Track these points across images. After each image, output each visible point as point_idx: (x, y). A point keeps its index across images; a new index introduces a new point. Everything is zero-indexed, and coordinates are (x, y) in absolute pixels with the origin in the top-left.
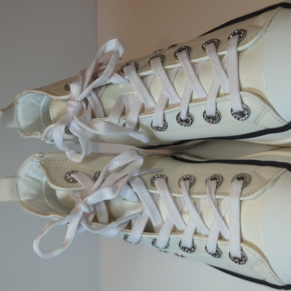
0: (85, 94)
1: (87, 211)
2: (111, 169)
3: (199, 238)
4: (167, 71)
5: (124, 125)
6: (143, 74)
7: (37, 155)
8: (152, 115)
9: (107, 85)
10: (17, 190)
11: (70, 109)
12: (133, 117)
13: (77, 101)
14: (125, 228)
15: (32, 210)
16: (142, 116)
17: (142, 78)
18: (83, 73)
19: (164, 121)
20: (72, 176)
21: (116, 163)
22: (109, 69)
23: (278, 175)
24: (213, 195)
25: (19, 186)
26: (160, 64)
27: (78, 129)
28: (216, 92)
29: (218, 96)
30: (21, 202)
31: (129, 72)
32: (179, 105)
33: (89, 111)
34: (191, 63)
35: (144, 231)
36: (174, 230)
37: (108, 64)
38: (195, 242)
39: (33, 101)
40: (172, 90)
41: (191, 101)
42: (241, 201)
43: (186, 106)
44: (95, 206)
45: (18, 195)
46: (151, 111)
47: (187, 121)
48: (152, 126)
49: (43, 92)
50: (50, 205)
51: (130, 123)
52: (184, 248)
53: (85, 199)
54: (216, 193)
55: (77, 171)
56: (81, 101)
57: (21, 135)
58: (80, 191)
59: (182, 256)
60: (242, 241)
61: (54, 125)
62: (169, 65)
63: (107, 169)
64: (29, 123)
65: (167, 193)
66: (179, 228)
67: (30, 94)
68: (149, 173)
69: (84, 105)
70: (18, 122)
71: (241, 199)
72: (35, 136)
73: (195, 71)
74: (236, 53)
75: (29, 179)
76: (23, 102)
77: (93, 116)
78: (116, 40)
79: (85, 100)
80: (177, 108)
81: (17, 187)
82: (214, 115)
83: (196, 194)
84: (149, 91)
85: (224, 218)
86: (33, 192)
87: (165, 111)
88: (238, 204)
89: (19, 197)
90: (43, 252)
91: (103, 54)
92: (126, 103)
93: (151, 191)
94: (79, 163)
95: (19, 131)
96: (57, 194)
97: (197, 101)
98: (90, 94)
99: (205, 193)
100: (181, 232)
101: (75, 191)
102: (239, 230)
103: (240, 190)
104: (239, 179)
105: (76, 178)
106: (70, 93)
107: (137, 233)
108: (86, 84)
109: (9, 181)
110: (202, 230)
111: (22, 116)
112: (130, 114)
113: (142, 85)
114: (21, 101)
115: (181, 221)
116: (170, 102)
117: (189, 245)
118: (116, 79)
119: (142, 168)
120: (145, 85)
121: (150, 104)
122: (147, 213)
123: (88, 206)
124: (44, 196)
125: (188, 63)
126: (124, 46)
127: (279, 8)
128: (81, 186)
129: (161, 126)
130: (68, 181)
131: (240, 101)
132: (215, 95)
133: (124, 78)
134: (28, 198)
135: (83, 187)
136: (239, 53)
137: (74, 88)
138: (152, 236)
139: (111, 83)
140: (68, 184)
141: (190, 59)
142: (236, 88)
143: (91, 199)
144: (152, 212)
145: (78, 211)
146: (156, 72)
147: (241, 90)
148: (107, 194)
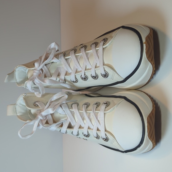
0: (41, 67)
1: (42, 118)
2: (53, 100)
3: (90, 130)
4: (76, 57)
5: (59, 81)
6: (67, 58)
7: (24, 94)
8: (70, 76)
9: (52, 62)
10: (16, 111)
11: (35, 74)
12: (62, 77)
13: (38, 70)
14: (60, 127)
15: (22, 120)
16: (66, 76)
17: (66, 59)
18: (41, 58)
19: (76, 78)
20: (37, 103)
21: (55, 97)
22: (51, 56)
23: (120, 102)
24: (94, 111)
25: (17, 108)
26: (74, 53)
27: (38, 82)
28: (95, 66)
29: (96, 67)
30: (18, 116)
31: (61, 57)
32: (81, 71)
33: (43, 74)
34: (86, 53)
35: (68, 128)
36: (80, 127)
37: (50, 54)
38: (89, 132)
39: (23, 70)
40: (78, 65)
41: (86, 70)
42: (105, 113)
43: (84, 72)
44: (46, 116)
45: (16, 113)
46: (70, 74)
47: (85, 79)
48: (71, 81)
49: (25, 66)
50: (31, 118)
51: (61, 80)
52: (85, 135)
53: (41, 113)
54: (95, 110)
55: (39, 101)
56: (39, 70)
57: (17, 85)
58: (40, 110)
59: (86, 140)
60: (106, 131)
61: (27, 81)
62: (77, 54)
63: (51, 100)
64: (21, 80)
65: (77, 111)
66: (82, 126)
67: (20, 67)
68: (70, 102)
69: (41, 72)
70: (16, 80)
71: (105, 112)
72: (23, 86)
73: (87, 57)
74: (102, 49)
75: (21, 106)
76: (18, 71)
77: (45, 77)
78: (55, 43)
79: (42, 70)
80: (80, 73)
81: (16, 109)
82: (95, 76)
83: (89, 111)
84: (69, 65)
85: (99, 121)
86: (23, 111)
87: (76, 74)
88: (103, 114)
89: (17, 114)
90: (23, 136)
91: (50, 49)
92: (60, 71)
93: (70, 110)
94: (40, 98)
95: (16, 83)
96: (31, 112)
97: (88, 69)
98: (43, 67)
99: (91, 110)
100: (83, 128)
101: (38, 110)
102: (104, 126)
103: (104, 109)
104: (105, 104)
105: (38, 104)
106: (35, 67)
107: (64, 129)
108: (42, 63)
109: (12, 106)
110: (91, 127)
111: (18, 77)
112: (61, 76)
113: (66, 63)
114: (17, 70)
115: (83, 123)
116: (78, 70)
117: (87, 134)
118: (55, 60)
119: (67, 100)
120: (68, 63)
121: (70, 71)
122: (69, 120)
123: (42, 116)
124: (28, 114)
125: (84, 53)
126: (58, 45)
127: (121, 28)
128: (40, 108)
129: (75, 81)
130: (35, 106)
131: (103, 69)
132: (94, 67)
133: (58, 60)
134: (20, 114)
135: (41, 108)
136: (103, 49)
137: (36, 65)
138: (71, 130)
139: (53, 62)
140: (35, 107)
141: (85, 51)
142: (102, 64)
143: (44, 113)
144: (71, 119)
145: (38, 118)
146: (72, 57)
147: (104, 65)
148: (51, 111)
